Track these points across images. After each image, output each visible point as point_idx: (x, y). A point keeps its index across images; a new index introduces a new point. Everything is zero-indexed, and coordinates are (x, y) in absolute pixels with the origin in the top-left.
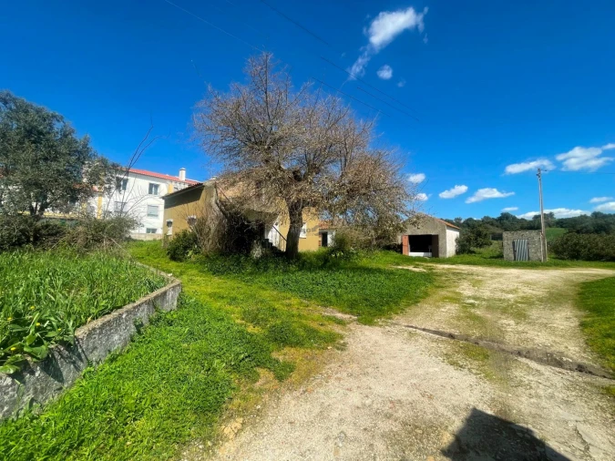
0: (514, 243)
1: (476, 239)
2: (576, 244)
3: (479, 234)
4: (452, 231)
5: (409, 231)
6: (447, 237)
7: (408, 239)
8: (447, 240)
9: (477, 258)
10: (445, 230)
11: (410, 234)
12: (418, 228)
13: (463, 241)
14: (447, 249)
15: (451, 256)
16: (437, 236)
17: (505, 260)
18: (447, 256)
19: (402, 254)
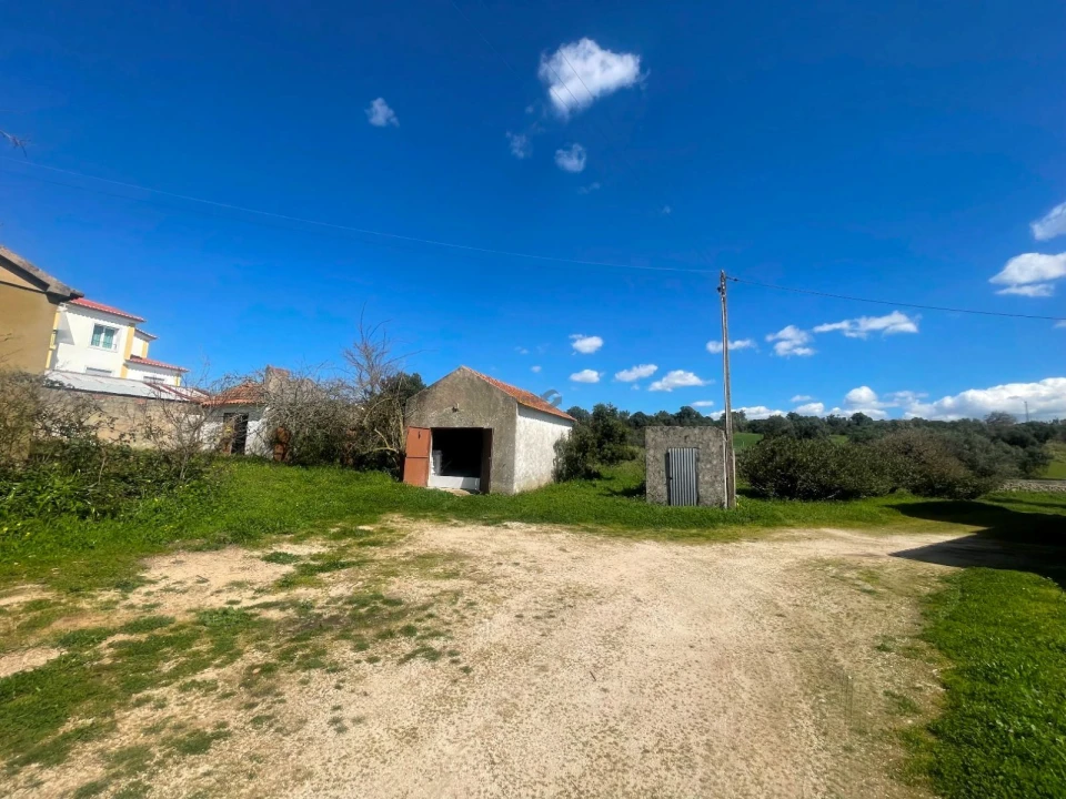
0: (667, 455)
1: (600, 445)
2: (790, 463)
3: (608, 434)
4: (542, 423)
5: (434, 418)
6: (517, 435)
7: (428, 439)
8: (517, 444)
9: (593, 492)
10: (514, 417)
11: (434, 426)
12: (455, 410)
13: (571, 450)
14: (517, 469)
15: (535, 486)
16: (489, 431)
17: (649, 501)
18: (516, 489)
19: (401, 479)
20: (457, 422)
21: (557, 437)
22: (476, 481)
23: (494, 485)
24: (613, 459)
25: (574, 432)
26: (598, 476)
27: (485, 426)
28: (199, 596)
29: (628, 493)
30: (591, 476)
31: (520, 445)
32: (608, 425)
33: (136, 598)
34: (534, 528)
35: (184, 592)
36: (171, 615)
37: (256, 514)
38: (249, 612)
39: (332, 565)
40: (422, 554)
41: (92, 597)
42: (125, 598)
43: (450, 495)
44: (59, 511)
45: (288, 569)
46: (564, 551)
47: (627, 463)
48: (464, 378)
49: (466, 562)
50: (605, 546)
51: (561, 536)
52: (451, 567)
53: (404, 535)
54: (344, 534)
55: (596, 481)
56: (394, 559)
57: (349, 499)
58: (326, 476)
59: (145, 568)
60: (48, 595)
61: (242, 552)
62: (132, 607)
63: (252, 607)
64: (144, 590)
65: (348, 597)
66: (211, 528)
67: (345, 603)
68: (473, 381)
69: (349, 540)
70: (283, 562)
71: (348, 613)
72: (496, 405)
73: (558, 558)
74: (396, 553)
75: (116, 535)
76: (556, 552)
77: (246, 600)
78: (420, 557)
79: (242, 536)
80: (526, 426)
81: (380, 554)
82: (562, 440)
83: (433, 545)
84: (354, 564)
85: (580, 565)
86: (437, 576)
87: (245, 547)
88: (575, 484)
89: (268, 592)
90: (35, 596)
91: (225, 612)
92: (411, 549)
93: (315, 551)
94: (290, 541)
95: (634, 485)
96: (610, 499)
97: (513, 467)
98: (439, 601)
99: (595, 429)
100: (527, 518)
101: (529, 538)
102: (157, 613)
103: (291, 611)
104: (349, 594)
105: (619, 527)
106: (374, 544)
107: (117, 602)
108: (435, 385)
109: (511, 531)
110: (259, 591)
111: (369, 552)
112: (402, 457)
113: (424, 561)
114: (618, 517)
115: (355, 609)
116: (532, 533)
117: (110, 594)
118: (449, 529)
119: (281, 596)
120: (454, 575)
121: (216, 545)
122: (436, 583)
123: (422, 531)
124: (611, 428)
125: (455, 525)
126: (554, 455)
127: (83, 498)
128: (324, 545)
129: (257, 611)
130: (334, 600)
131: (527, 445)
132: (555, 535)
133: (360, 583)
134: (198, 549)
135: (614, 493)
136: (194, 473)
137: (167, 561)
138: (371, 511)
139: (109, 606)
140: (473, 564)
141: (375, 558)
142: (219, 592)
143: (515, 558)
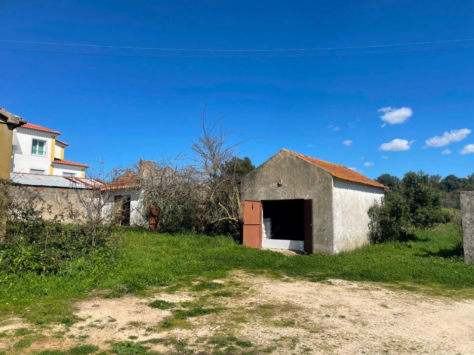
1: (413, 210)
3: (421, 199)
4: (356, 192)
5: (263, 193)
6: (334, 205)
7: (259, 210)
8: (334, 212)
9: (409, 252)
10: (330, 189)
11: (263, 199)
12: (279, 185)
13: (385, 215)
14: (335, 233)
15: (352, 247)
16: (309, 202)
17: (467, 262)
18: (336, 250)
19: (241, 242)
20: (282, 195)
21: (371, 204)
22: (301, 244)
23: (316, 246)
24: (427, 222)
25: (388, 198)
26: (413, 238)
27: (306, 198)
28: (111, 332)
29: (445, 254)
30: (405, 237)
31: (337, 213)
32: (420, 191)
33: (74, 330)
34: (355, 285)
35: (102, 328)
36: (96, 344)
37: (142, 271)
38: (145, 345)
39: (198, 312)
40: (262, 304)
41: (50, 328)
42: (69, 331)
43: (280, 255)
44: (27, 269)
45: (166, 313)
46: (385, 306)
47: (441, 224)
48: (285, 159)
49: (299, 313)
50: (424, 304)
51: (381, 293)
52: (287, 316)
53: (248, 288)
54: (203, 286)
55: (411, 243)
56: (242, 308)
57: (204, 259)
58: (186, 240)
59: (77, 310)
60: (26, 326)
61: (136, 300)
62: (72, 337)
63: (145, 342)
64: (79, 325)
65: (211, 338)
66: (114, 281)
67: (209, 343)
68: (293, 161)
69: (207, 291)
70: (163, 308)
71: (212, 350)
72: (314, 179)
73: (380, 314)
74: (243, 302)
75: (58, 286)
76: (378, 308)
77: (141, 336)
78: (261, 307)
79: (134, 288)
80: (340, 194)
81: (230, 303)
82: (375, 206)
83: (271, 297)
84: (212, 311)
85: (402, 320)
86: (276, 324)
87: (136, 295)
88: (391, 245)
89: (155, 331)
90: (19, 326)
91: (129, 345)
92: (253, 300)
93: (184, 300)
94: (166, 291)
95: (450, 246)
96: (426, 260)
97: (332, 232)
98: (280, 346)
99: (407, 195)
100: (348, 276)
101: (352, 294)
102: (88, 342)
103: (171, 346)
104: (211, 335)
105: (437, 286)
106: (226, 295)
107: (64, 333)
108: (262, 166)
109: (334, 287)
110: (149, 330)
111: (223, 301)
112: (240, 224)
113: (266, 310)
114: (436, 277)
115: (216, 347)
116: (353, 290)
117: (60, 327)
118: (282, 284)
119: (163, 334)
120: (290, 324)
121: (118, 294)
122: (277, 330)
123: (261, 285)
124: (424, 194)
125: (287, 281)
126: (369, 220)
127: (37, 260)
128: (190, 295)
129: (149, 345)
130: (200, 340)
131: (343, 212)
132: (375, 292)
133: (218, 327)
134: (107, 297)
135: (430, 254)
136: (101, 242)
137: (89, 305)
138: (221, 268)
139: (59, 336)
140: (306, 315)
141: (227, 306)
142: (123, 329)
143: (341, 311)
